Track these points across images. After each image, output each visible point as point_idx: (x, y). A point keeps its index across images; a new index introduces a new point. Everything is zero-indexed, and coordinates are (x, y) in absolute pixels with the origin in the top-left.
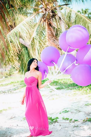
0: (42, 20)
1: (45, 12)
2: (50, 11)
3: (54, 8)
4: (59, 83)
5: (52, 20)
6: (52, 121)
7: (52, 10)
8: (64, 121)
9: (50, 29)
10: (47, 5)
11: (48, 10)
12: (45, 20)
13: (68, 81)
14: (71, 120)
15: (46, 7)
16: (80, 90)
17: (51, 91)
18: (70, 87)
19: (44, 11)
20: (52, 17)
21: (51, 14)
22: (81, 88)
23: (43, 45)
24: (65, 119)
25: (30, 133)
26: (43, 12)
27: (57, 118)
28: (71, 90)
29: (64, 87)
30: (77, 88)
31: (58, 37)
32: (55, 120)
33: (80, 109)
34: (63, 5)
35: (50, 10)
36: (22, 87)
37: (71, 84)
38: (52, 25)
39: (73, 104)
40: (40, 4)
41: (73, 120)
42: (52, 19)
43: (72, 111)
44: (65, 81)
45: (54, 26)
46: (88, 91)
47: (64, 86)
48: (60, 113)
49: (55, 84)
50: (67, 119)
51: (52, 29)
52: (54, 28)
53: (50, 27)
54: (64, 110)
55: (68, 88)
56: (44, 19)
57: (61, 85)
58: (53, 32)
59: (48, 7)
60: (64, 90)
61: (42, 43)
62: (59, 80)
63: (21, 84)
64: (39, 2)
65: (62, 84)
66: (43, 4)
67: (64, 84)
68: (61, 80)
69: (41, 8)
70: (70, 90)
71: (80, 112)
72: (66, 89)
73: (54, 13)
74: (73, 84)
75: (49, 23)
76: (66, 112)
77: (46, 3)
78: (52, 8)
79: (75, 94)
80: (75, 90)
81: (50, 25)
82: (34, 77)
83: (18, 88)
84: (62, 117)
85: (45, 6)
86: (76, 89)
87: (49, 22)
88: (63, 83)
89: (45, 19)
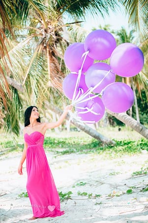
0: (41, 46)
1: (45, 35)
2: (53, 33)
3: (59, 27)
4: (67, 145)
5: (56, 47)
6: (63, 197)
7: (55, 32)
8: (80, 197)
9: (54, 60)
10: (47, 24)
11: (49, 31)
12: (45, 48)
13: (80, 140)
14: (91, 195)
15: (47, 27)
16: (101, 153)
17: (55, 156)
18: (84, 150)
19: (44, 33)
20: (56, 42)
21: (54, 37)
22: (101, 151)
23: (43, 85)
24: (82, 195)
25: (33, 215)
26: (42, 35)
27: (70, 193)
28: (86, 153)
29: (75, 150)
30: (95, 151)
31: (64, 72)
32: (67, 195)
33: (103, 180)
34: (73, 23)
35: (52, 31)
36: (9, 151)
37: (86, 145)
38: (56, 54)
39: (91, 174)
40: (37, 22)
41: (94, 195)
42: (56, 45)
43: (91, 183)
44: (76, 141)
45: (59, 55)
46: (113, 155)
47: (75, 148)
48: (74, 187)
49: (61, 146)
50: (85, 194)
51: (56, 61)
52: (59, 59)
53: (54, 58)
54: (79, 183)
55: (82, 151)
56: (43, 45)
57: (69, 146)
58: (57, 65)
59: (49, 26)
60: (75, 154)
61: (42, 83)
62: (65, 139)
63: (7, 147)
64: (36, 19)
65: (71, 146)
66: (42, 22)
67: (75, 145)
68: (70, 139)
69: (39, 28)
70: (84, 155)
71: (103, 184)
72: (78, 153)
73: (59, 35)
74: (89, 144)
75: (51, 52)
76: (82, 184)
77: (46, 21)
78: (55, 28)
79: (92, 159)
80: (92, 154)
81: (53, 54)
82: (39, 133)
83: (3, 153)
84: (77, 192)
85: (45, 25)
86: (93, 152)
87: (52, 49)
88: (73, 143)
89: (45, 45)
